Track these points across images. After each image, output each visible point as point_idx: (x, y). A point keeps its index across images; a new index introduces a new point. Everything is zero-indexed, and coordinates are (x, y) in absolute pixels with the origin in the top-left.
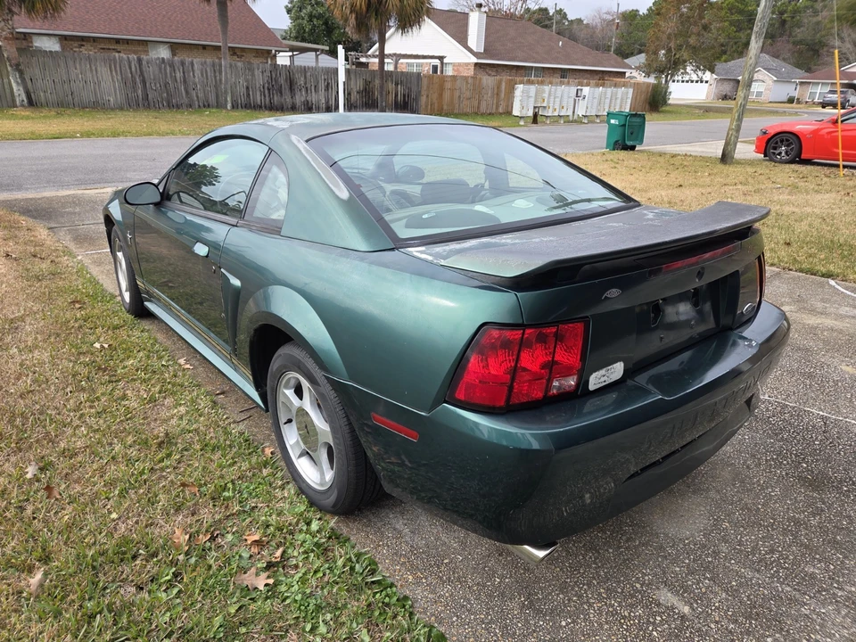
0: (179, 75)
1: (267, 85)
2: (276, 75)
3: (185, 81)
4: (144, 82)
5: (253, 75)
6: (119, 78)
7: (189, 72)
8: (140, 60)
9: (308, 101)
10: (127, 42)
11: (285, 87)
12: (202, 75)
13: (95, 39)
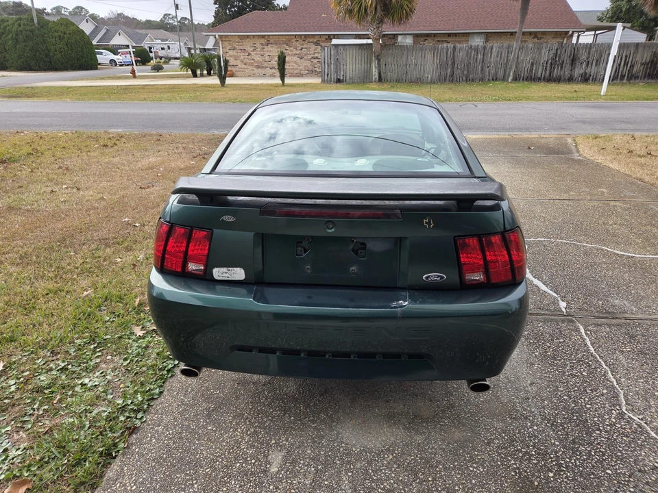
0: (480, 57)
1: (550, 61)
2: (561, 53)
3: (483, 61)
4: (453, 63)
5: (540, 53)
6: (438, 61)
7: (488, 54)
8: (454, 48)
9: (586, 74)
10: (456, 35)
11: (568, 61)
12: (497, 56)
13: (435, 35)
